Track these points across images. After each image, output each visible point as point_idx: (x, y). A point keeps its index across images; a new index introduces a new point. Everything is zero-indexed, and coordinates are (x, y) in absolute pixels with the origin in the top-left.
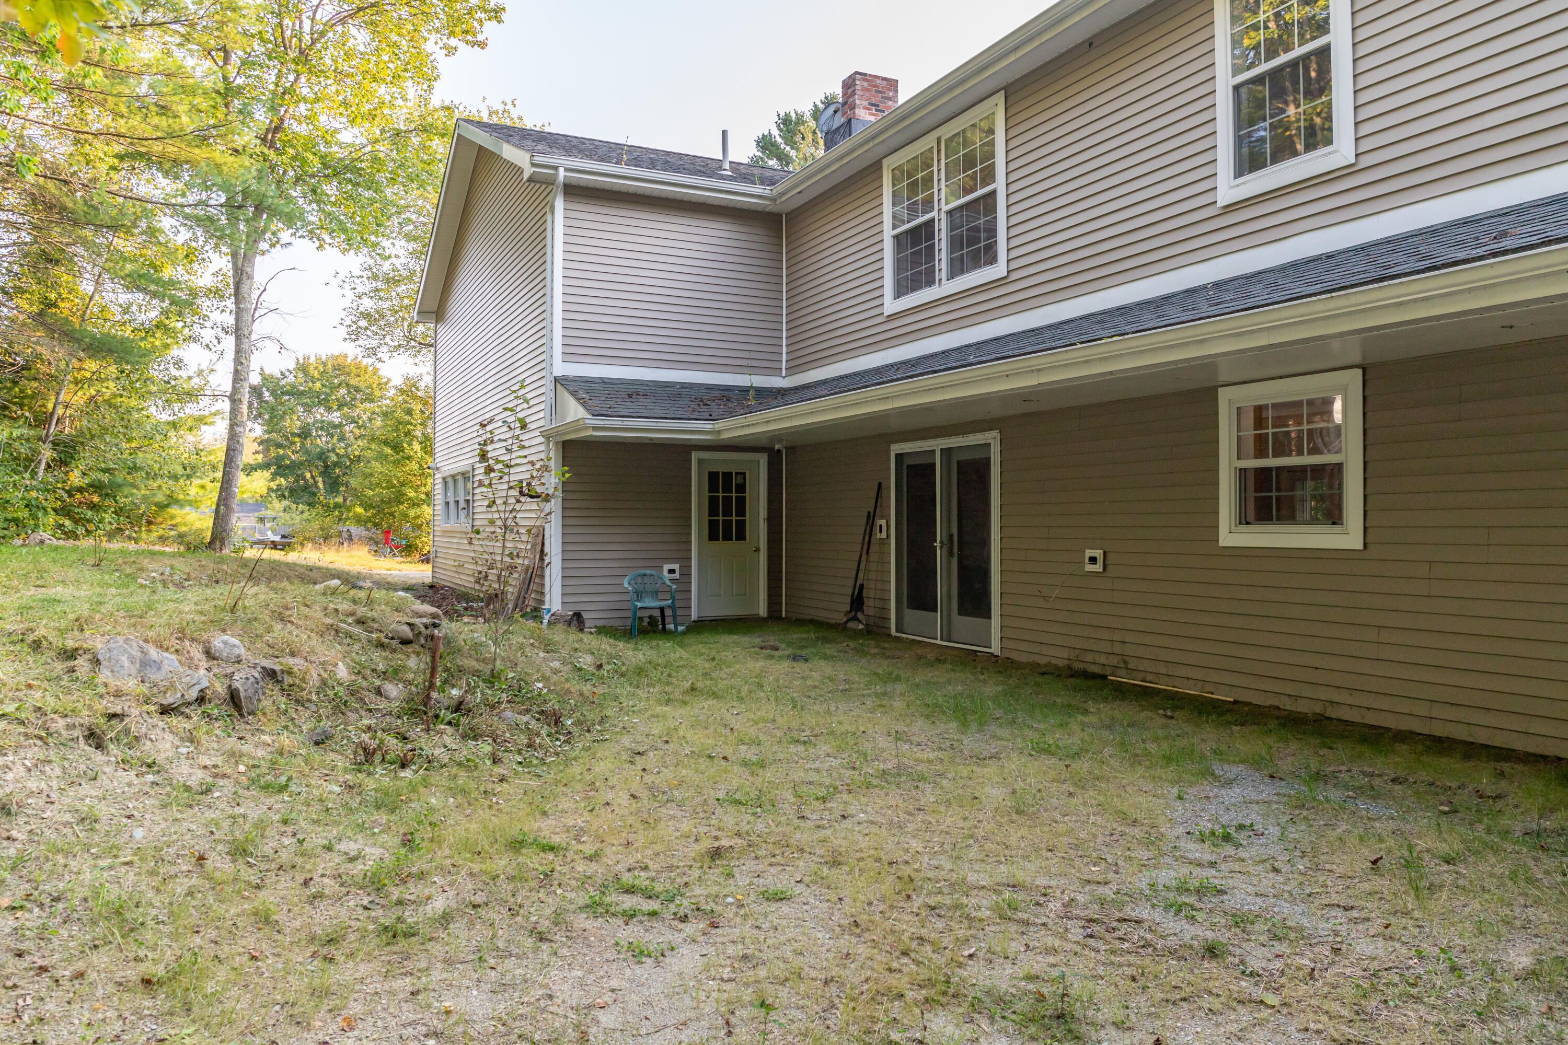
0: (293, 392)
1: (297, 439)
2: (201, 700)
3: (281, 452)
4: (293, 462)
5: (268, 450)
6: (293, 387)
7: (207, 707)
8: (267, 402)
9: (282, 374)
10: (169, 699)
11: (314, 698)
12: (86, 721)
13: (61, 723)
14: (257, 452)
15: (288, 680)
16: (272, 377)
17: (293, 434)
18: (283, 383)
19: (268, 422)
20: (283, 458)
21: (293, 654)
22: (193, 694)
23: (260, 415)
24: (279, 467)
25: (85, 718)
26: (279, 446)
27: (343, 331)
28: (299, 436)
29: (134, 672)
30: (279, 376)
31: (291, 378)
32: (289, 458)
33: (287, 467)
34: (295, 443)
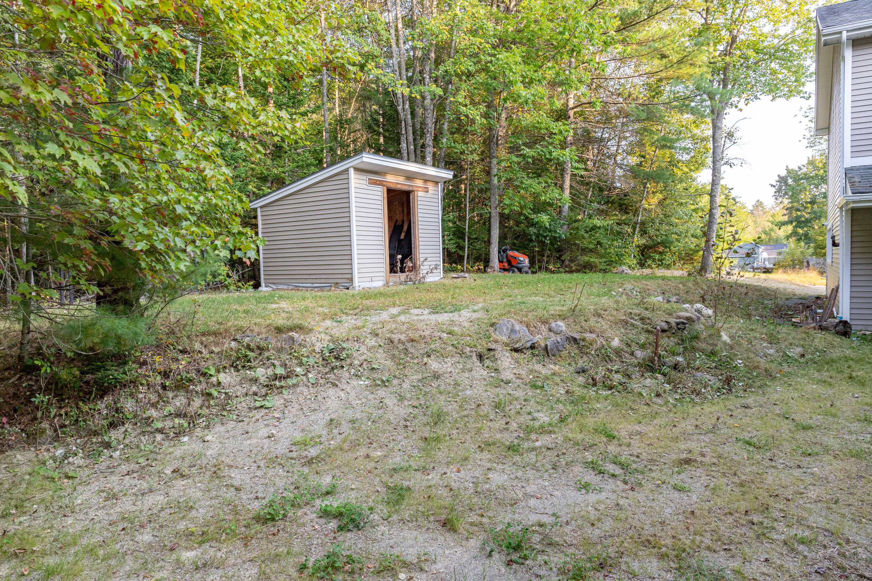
0: (807, 177)
1: (809, 205)
2: (532, 347)
3: (799, 213)
4: (806, 219)
5: (791, 213)
6: (806, 174)
7: (534, 351)
8: (790, 185)
9: (799, 168)
10: (517, 346)
11: (593, 352)
12: (479, 350)
13: (468, 349)
14: (784, 215)
15: (582, 343)
16: (793, 170)
17: (807, 203)
18: (799, 173)
19: (791, 197)
20: (800, 217)
21: (591, 332)
22: (529, 345)
23: (786, 193)
24: (798, 222)
25: (480, 349)
26: (798, 210)
27: (805, 142)
28: (810, 203)
29: (507, 333)
30: (797, 169)
31: (804, 170)
32: (803, 216)
33: (803, 222)
34: (807, 208)
